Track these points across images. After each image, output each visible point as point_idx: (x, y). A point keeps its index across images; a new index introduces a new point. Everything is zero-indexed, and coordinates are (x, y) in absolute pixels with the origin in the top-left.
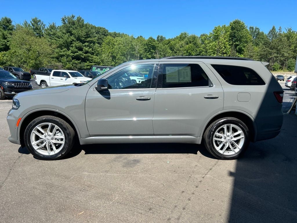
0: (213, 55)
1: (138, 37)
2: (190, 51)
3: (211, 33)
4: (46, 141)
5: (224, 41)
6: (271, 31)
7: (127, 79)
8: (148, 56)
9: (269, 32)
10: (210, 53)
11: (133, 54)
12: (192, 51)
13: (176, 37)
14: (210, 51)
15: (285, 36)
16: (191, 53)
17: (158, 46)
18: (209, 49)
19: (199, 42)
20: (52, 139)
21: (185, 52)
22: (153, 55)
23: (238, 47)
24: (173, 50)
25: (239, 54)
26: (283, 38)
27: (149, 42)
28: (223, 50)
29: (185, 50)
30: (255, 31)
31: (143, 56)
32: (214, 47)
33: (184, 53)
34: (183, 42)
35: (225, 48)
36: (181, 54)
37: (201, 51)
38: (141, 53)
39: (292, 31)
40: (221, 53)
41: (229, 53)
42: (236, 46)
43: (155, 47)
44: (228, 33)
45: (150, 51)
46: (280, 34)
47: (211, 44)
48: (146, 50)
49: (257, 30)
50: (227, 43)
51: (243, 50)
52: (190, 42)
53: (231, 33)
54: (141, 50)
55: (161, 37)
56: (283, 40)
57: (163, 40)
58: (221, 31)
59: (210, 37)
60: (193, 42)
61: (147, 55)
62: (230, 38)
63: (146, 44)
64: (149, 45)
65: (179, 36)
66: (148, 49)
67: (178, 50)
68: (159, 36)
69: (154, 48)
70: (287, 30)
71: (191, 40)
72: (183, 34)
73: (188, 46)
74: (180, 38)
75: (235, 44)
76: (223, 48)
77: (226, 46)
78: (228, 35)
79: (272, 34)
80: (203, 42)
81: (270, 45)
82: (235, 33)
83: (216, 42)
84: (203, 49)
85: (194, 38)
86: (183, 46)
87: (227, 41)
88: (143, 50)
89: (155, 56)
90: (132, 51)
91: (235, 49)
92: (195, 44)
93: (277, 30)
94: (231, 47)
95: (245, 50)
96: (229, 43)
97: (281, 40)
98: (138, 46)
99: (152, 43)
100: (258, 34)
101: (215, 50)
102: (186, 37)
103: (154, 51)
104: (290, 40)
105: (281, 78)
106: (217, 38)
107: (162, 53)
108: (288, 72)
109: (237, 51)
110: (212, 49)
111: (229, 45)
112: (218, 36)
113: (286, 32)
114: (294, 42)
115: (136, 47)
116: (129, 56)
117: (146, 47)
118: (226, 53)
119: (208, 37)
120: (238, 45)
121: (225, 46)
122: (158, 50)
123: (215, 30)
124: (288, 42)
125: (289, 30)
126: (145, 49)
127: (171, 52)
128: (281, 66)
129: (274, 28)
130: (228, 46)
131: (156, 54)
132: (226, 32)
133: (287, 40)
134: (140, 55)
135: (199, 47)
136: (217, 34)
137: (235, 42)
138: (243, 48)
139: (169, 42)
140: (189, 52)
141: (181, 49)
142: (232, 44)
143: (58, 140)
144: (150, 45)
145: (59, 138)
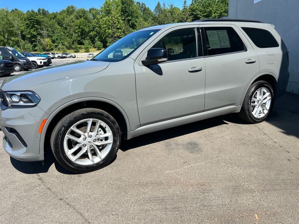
0: (108, 30)
1: (13, 10)
2: (82, 26)
3: (102, 7)
4: (86, 145)
5: (117, 16)
6: (157, 7)
7: (25, 61)
8: (33, 32)
9: (156, 8)
10: (105, 28)
11: (12, 31)
12: (85, 26)
13: (62, 11)
14: (104, 26)
15: (169, 12)
16: (84, 29)
17: (43, 21)
18: (103, 24)
19: (90, 16)
20: (95, 141)
21: (77, 27)
22: (39, 31)
23: (131, 22)
24: (61, 26)
25: (133, 29)
26: (168, 14)
27: (30, 16)
28: (117, 26)
29: (77, 25)
30: (142, 6)
31: (25, 33)
32: (108, 22)
33: (76, 29)
34: (72, 16)
35: (119, 23)
36: (73, 29)
37: (94, 27)
38: (22, 30)
39: (173, 7)
40: (116, 29)
41: (123, 29)
42: (129, 21)
43: (40, 22)
44: (120, 8)
45: (34, 27)
46: (165, 10)
47: (105, 19)
48: (28, 26)
49: (144, 6)
50: (119, 18)
51: (135, 25)
52: (81, 17)
53: (122, 7)
54: (21, 26)
55: (43, 10)
56: (167, 15)
57: (46, 14)
58: (112, 5)
59: (102, 12)
60: (83, 16)
61: (31, 32)
62: (122, 13)
63: (27, 18)
64: (31, 20)
65: (65, 9)
66: (31, 24)
67: (68, 26)
68: (40, 9)
69: (38, 23)
70: (170, 6)
71: (81, 14)
72: (70, 7)
73: (78, 21)
74: (68, 12)
75: (127, 19)
76: (117, 23)
77: (120, 21)
78: (120, 9)
79: (158, 9)
80: (94, 17)
81: (158, 20)
82: (125, 8)
83: (109, 17)
84: (96, 24)
85: (84, 12)
86: (73, 21)
87: (119, 16)
88: (24, 25)
89: (41, 32)
90: (10, 28)
91: (128, 24)
92: (86, 19)
93: (162, 6)
94: (124, 22)
95: (137, 25)
96: (122, 17)
97: (166, 15)
98: (16, 21)
99: (35, 17)
100: (145, 9)
101: (109, 25)
102: (74, 10)
103: (40, 27)
104: (174, 16)
105: (172, 51)
106: (109, 13)
107: (50, 29)
108: (176, 46)
109: (130, 27)
110: (105, 24)
111: (122, 20)
112: (109, 10)
113: (169, 8)
114: (176, 18)
115: (13, 22)
116: (7, 34)
117: (28, 22)
118: (120, 28)
119: (98, 11)
120: (131, 20)
121: (118, 21)
122: (44, 25)
123: (106, 3)
124: (172, 17)
125: (172, 6)
126: (27, 24)
127: (60, 27)
128: (169, 40)
129: (159, 4)
130: (122, 22)
131: (43, 30)
132: (117, 6)
133: (171, 15)
134: (22, 32)
135: (91, 23)
136: (108, 9)
137: (127, 17)
138: (135, 23)
139: (55, 17)
140: (82, 28)
141: (72, 24)
142: (124, 20)
143: (102, 140)
144: (33, 19)
145: (103, 138)
